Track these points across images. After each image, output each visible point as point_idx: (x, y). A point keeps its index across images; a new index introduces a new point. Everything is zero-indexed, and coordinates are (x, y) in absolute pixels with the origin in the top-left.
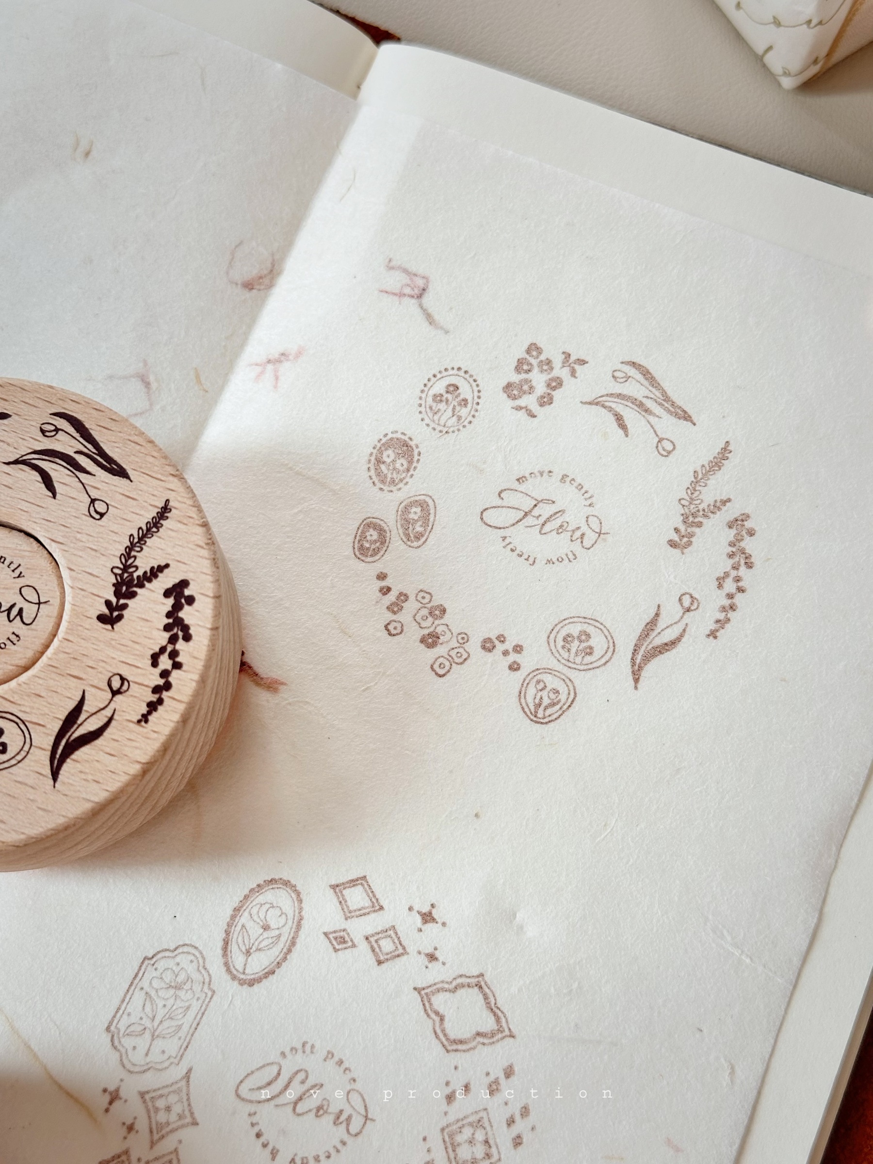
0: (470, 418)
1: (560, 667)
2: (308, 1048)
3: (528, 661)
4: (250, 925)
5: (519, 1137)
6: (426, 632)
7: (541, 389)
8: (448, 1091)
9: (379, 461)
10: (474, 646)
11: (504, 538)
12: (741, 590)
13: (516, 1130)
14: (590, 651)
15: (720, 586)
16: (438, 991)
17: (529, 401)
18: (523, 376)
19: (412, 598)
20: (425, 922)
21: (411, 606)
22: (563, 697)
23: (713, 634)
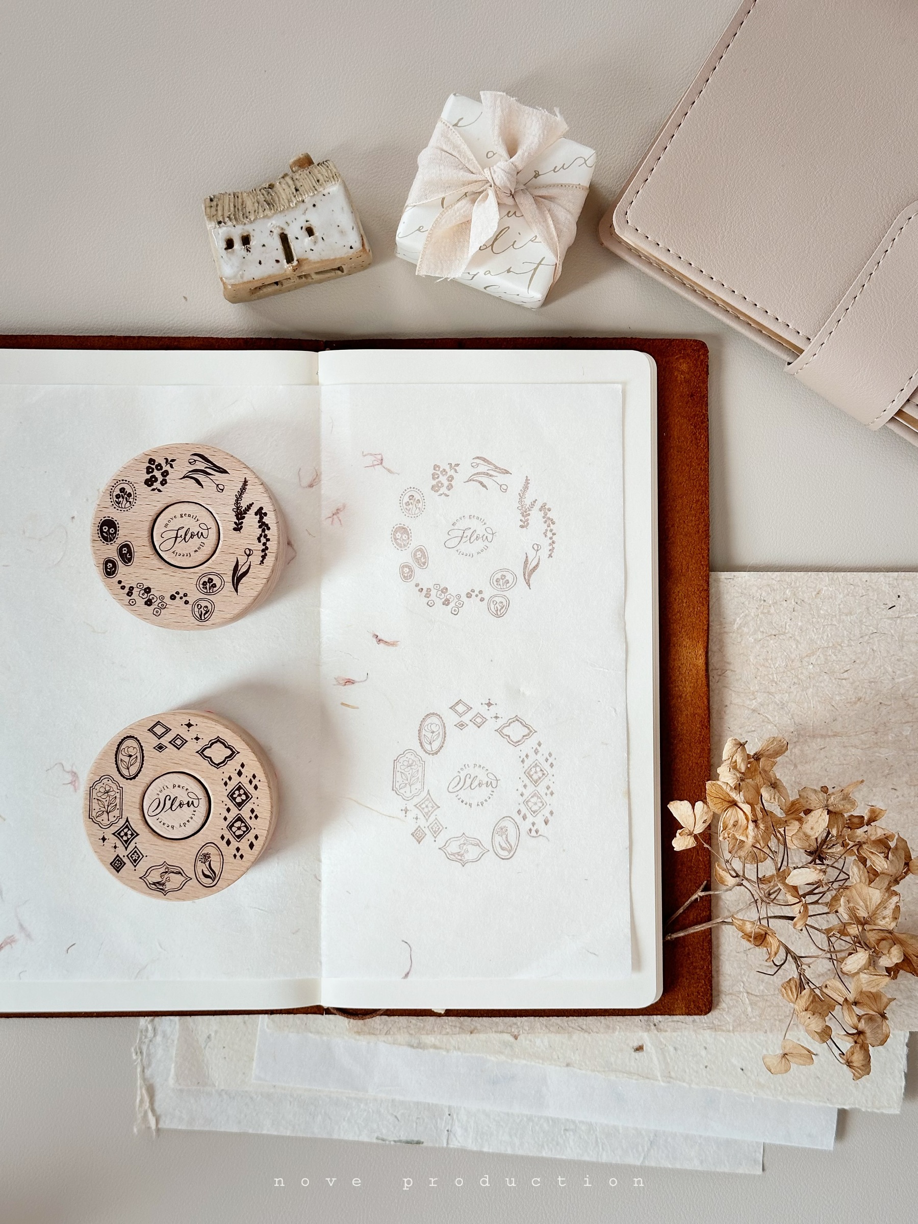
0: (424, 507)
1: (500, 593)
2: (466, 766)
3: (486, 596)
4: (426, 734)
5: (552, 764)
6: (443, 600)
7: (446, 483)
8: (521, 759)
9: (396, 539)
10: (464, 598)
11: (457, 551)
12: (554, 534)
13: (549, 762)
14: (508, 582)
15: (546, 536)
16: (504, 728)
17: (443, 490)
18: (437, 480)
19: (432, 589)
20: (489, 706)
21: (433, 592)
22: (505, 603)
23: (550, 556)
